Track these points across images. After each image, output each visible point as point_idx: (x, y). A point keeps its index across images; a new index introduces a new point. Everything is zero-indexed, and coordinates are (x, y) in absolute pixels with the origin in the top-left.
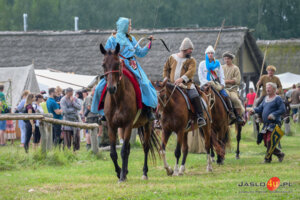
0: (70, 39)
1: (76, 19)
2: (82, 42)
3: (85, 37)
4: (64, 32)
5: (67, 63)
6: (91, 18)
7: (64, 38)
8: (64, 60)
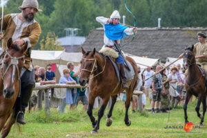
0: (148, 33)
1: (159, 19)
2: (157, 35)
3: (158, 32)
4: (145, 29)
5: (145, 50)
6: (172, 19)
7: (144, 33)
8: (143, 48)
